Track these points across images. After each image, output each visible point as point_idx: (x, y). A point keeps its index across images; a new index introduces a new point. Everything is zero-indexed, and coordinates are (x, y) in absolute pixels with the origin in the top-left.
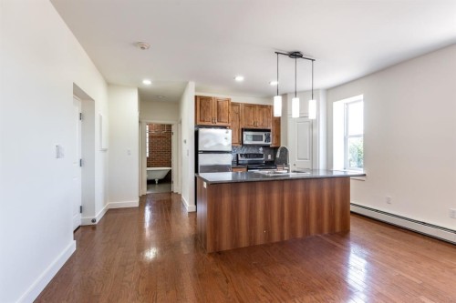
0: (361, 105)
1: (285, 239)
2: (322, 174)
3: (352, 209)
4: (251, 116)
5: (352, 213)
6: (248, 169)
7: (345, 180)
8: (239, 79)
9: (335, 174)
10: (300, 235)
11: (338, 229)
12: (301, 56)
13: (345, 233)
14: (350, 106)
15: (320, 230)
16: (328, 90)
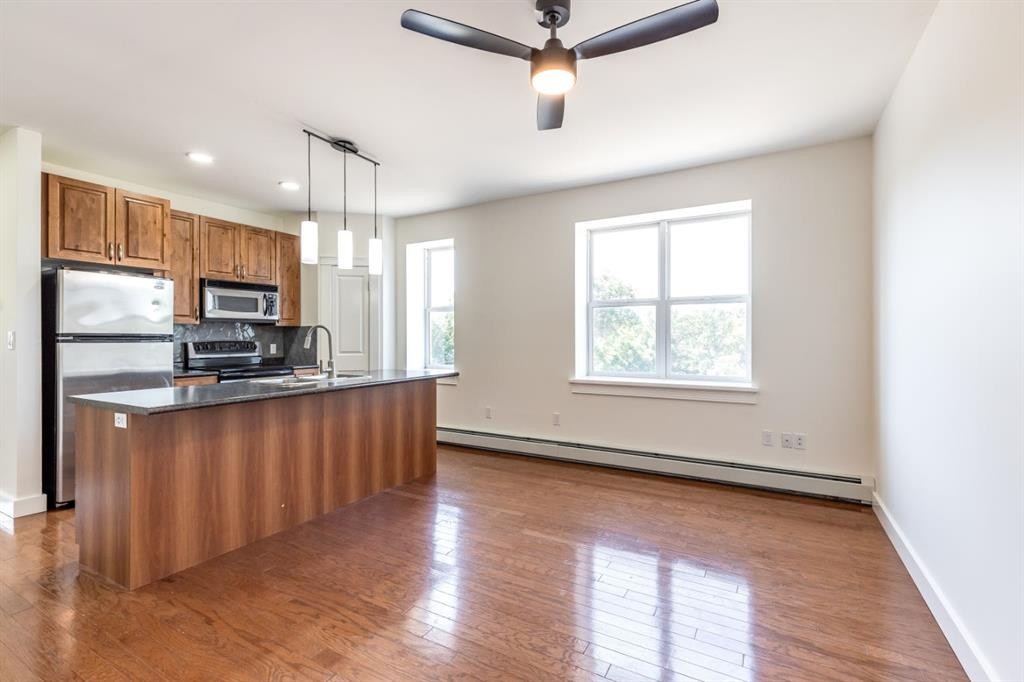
0: (451, 253)
1: (326, 511)
2: (387, 376)
3: (440, 436)
4: (227, 250)
5: (440, 444)
6: (220, 379)
7: (428, 384)
8: (201, 158)
9: (410, 376)
10: (353, 496)
11: (418, 473)
12: (355, 152)
13: (429, 477)
14: (433, 254)
15: (389, 481)
16: (398, 220)
